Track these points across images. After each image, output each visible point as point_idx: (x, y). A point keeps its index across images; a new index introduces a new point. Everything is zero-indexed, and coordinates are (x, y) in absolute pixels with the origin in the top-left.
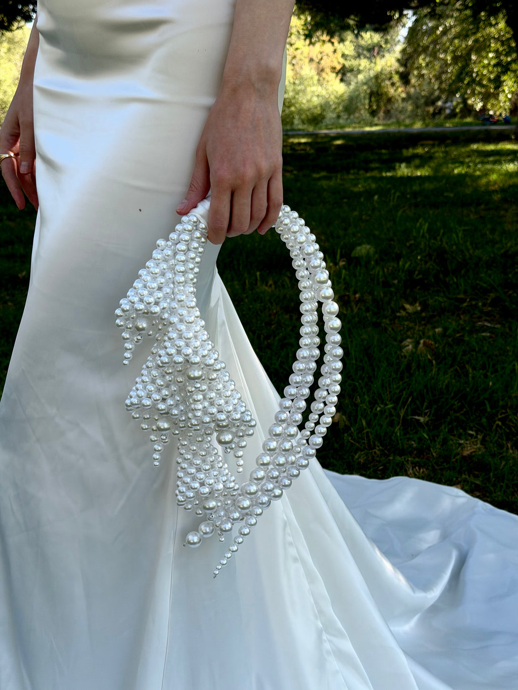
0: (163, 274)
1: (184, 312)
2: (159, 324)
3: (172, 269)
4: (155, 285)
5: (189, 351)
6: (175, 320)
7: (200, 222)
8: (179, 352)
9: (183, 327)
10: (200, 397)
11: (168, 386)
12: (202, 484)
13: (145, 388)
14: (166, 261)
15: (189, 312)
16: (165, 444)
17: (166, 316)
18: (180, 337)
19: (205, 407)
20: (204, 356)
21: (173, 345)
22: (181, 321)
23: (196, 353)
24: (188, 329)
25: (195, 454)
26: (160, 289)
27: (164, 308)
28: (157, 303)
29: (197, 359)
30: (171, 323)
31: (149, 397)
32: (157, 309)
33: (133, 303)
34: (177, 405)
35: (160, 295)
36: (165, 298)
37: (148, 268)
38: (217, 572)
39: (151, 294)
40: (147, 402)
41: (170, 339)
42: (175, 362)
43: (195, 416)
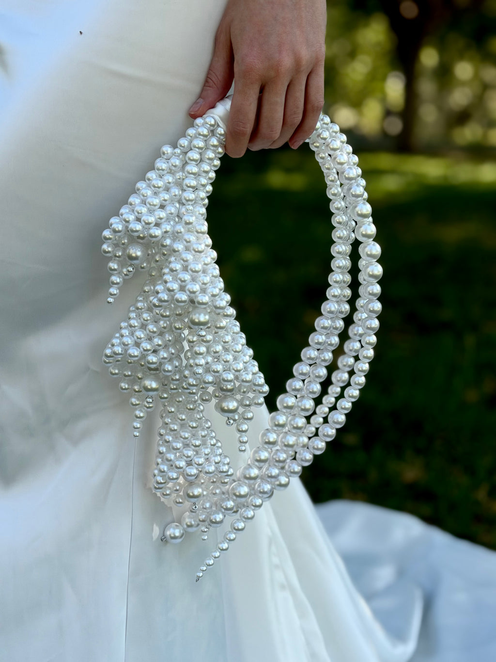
0: (167, 189)
1: (193, 238)
2: (156, 254)
3: (179, 184)
4: (156, 201)
5: (196, 287)
6: (179, 246)
7: (218, 126)
8: (182, 289)
9: (189, 257)
10: (203, 349)
11: (161, 334)
12: (189, 464)
13: (132, 334)
14: (171, 172)
15: (198, 239)
16: (149, 410)
17: (168, 242)
18: (185, 269)
19: (207, 363)
20: (214, 296)
21: (175, 279)
22: (187, 249)
23: (203, 291)
24: (196, 261)
25: (183, 425)
26: (162, 207)
27: (166, 232)
28: (157, 225)
29: (206, 299)
30: (175, 251)
31: (137, 345)
32: (157, 232)
33: (128, 222)
34: (171, 360)
35: (163, 214)
36: (168, 220)
37: (149, 180)
38: (201, 574)
39: (151, 212)
40: (135, 352)
41: (172, 270)
42: (178, 301)
43: (195, 374)
